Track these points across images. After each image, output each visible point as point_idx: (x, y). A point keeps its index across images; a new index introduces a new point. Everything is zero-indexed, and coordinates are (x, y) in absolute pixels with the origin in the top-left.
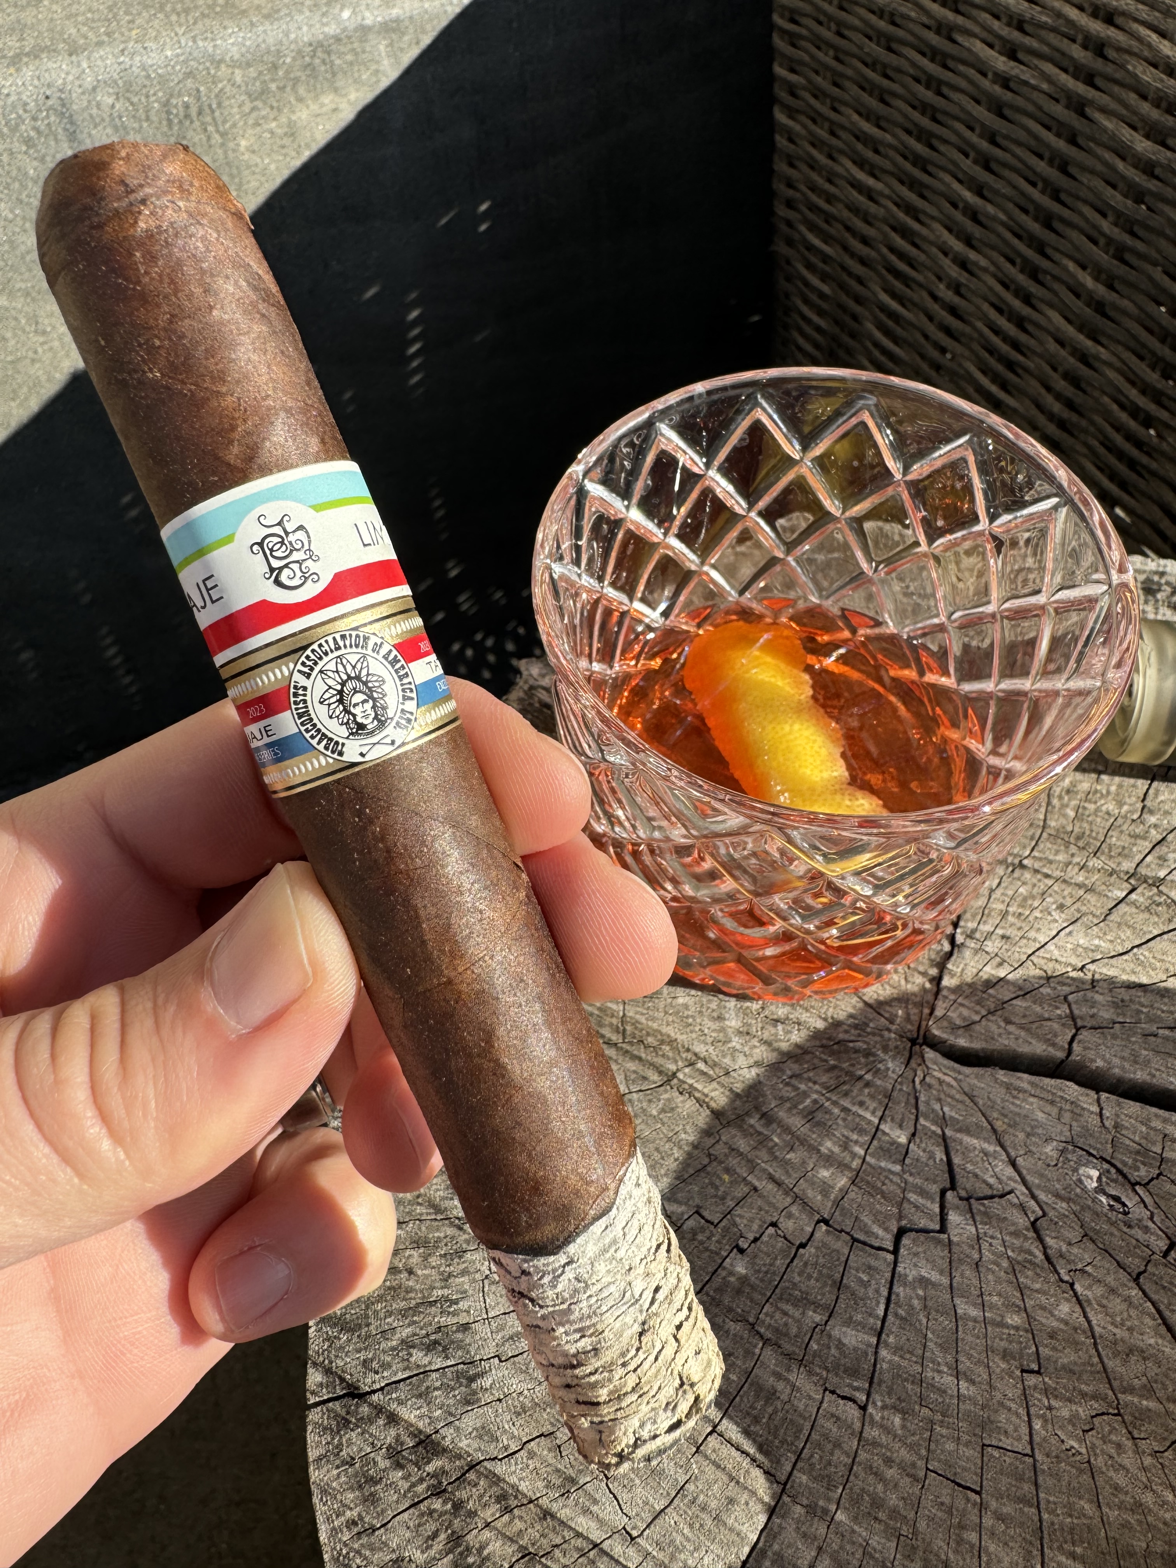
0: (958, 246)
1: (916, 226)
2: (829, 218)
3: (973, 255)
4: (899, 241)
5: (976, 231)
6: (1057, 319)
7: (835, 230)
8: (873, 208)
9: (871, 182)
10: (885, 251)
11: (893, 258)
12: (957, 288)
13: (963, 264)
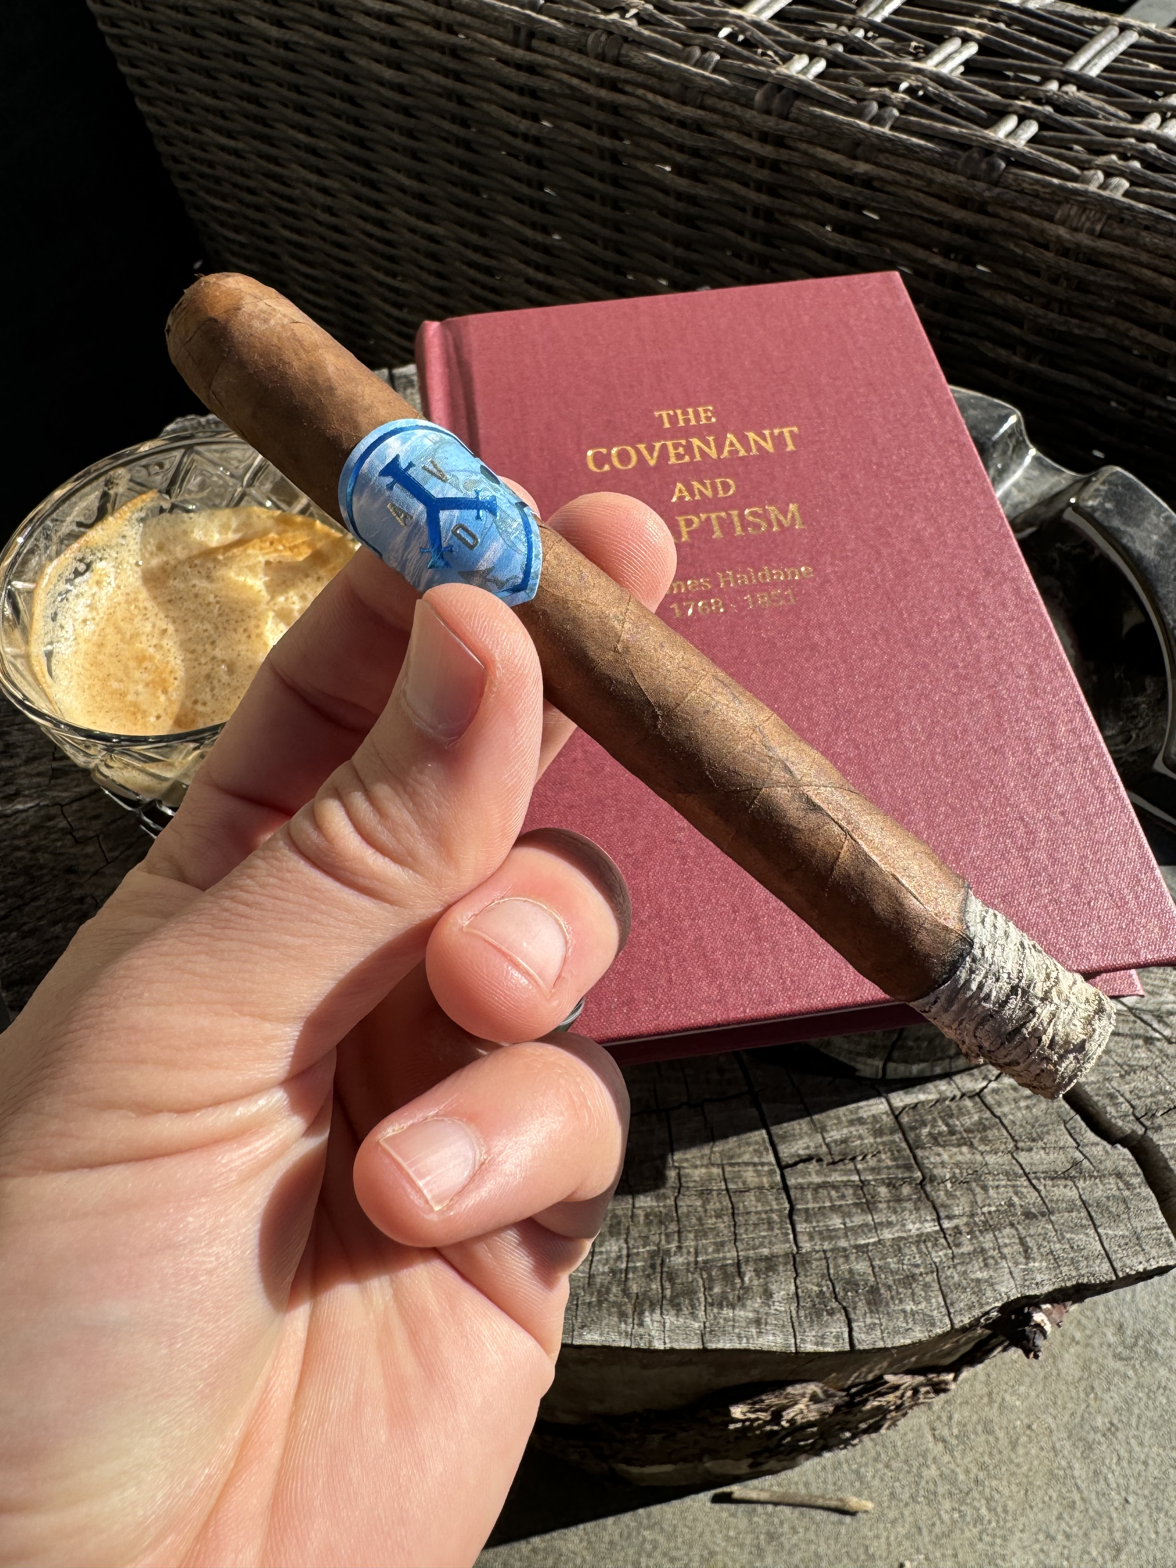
0: (314, 178)
1: (278, 170)
2: (218, 181)
3: (327, 182)
4: (274, 185)
5: (320, 163)
6: (402, 215)
7: (227, 188)
8: (244, 164)
9: (231, 143)
10: (268, 195)
11: (276, 200)
12: (329, 210)
13: (325, 191)
